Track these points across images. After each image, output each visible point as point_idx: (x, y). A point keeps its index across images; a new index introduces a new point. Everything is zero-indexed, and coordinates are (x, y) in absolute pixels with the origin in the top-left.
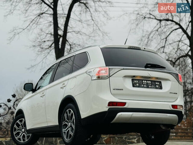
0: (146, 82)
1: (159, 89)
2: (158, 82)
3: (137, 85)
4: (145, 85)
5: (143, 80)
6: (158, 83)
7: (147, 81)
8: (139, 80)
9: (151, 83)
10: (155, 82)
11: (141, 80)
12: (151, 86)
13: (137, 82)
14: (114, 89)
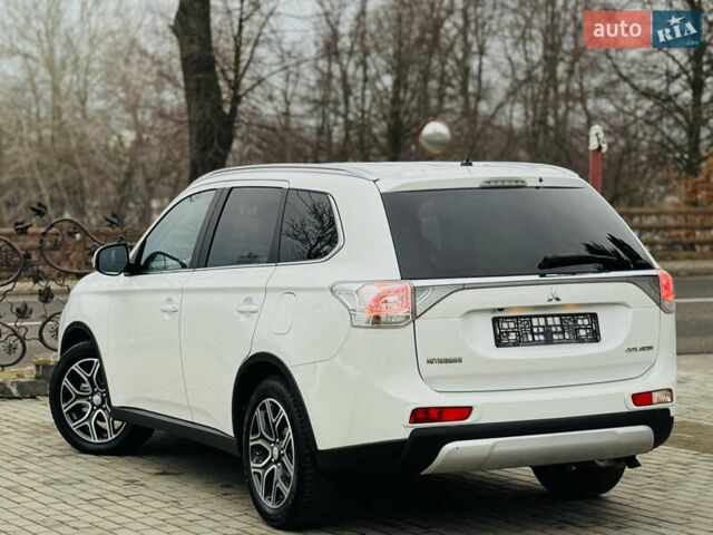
0: (542, 321)
2: (585, 315)
4: (538, 334)
5: (531, 317)
6: (586, 322)
7: (545, 316)
9: (562, 326)
10: (574, 316)
11: (524, 316)
12: (561, 337)
13: (510, 329)
14: (430, 362)
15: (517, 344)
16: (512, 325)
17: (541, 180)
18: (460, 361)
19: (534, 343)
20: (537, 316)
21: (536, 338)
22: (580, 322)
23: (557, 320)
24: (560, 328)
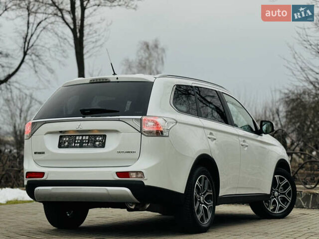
0: (81, 138)
1: (100, 147)
2: (101, 136)
3: (66, 144)
4: (78, 143)
5: (76, 136)
6: (100, 139)
7: (83, 136)
9: (89, 140)
10: (96, 136)
11: (73, 136)
12: (86, 145)
13: (66, 140)
14: (35, 153)
15: (67, 147)
17: (117, 78)
18: (44, 153)
19: (75, 147)
20: (79, 136)
21: (76, 145)
22: (97, 139)
23: (87, 138)
24: (87, 141)
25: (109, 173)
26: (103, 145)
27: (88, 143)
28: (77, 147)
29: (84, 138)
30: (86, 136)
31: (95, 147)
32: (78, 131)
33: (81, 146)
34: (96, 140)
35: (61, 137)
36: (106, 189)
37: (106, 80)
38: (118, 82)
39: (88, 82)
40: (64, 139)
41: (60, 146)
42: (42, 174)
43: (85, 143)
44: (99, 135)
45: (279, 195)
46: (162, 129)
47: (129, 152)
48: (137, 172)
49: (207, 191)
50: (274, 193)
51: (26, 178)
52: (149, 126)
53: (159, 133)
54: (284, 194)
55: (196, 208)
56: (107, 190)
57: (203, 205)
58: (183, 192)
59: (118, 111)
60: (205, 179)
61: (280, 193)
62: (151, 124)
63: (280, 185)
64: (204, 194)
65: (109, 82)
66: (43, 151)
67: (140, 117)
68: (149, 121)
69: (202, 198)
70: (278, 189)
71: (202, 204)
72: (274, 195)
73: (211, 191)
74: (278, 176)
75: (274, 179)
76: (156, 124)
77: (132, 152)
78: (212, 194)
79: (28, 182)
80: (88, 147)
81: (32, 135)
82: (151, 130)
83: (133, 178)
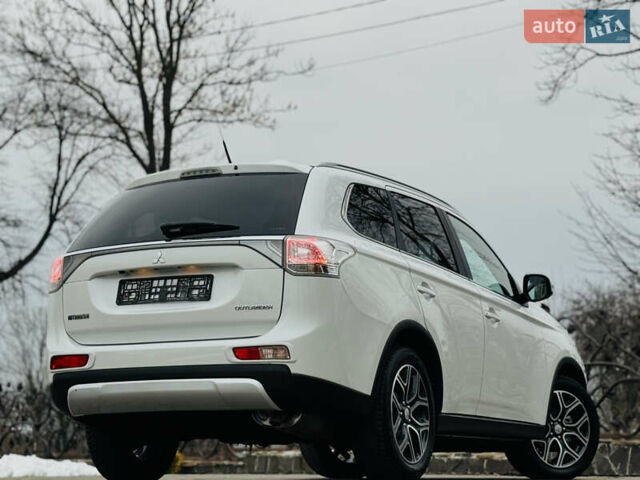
0: (162, 283)
1: (201, 300)
2: (202, 277)
3: (133, 296)
4: (156, 293)
5: (153, 279)
6: (202, 283)
7: (166, 279)
8: (141, 280)
9: (178, 286)
10: (195, 277)
11: (147, 279)
12: (173, 296)
13: (133, 288)
14: (70, 318)
15: (135, 302)
16: (135, 286)
17: (236, 168)
18: (88, 316)
19: (150, 301)
20: (159, 279)
21: (152, 297)
22: (196, 283)
23: (175, 282)
24: (175, 289)
25: (220, 352)
26: (206, 296)
27: (176, 292)
28: (154, 301)
29: (169, 282)
30: (172, 278)
31: (191, 299)
32: (156, 269)
33: (163, 300)
34: (194, 285)
35: (122, 284)
36: (213, 383)
37: (213, 171)
38: (237, 175)
39: (177, 176)
40: (129, 287)
41: (121, 300)
42: (84, 359)
43: (172, 292)
44: (200, 276)
45: (563, 431)
46: (325, 262)
47: (260, 308)
48: (275, 348)
49: (417, 399)
50: (554, 425)
51: (52, 368)
52: (300, 255)
53: (320, 270)
54: (574, 429)
55: (395, 428)
56: (215, 385)
57: (409, 426)
58: (369, 393)
59: (238, 228)
60: (413, 373)
61: (567, 428)
62: (304, 251)
63: (565, 410)
64: (412, 404)
65: (219, 175)
66: (86, 313)
67: (281, 238)
68: (299, 245)
69: (407, 411)
70: (562, 417)
71: (408, 423)
72: (553, 430)
73: (426, 399)
74: (561, 392)
75: (553, 398)
76: (315, 252)
77: (264, 308)
78: (427, 405)
79: (56, 377)
80: (176, 300)
81: (64, 282)
82: (305, 262)
83: (268, 359)
